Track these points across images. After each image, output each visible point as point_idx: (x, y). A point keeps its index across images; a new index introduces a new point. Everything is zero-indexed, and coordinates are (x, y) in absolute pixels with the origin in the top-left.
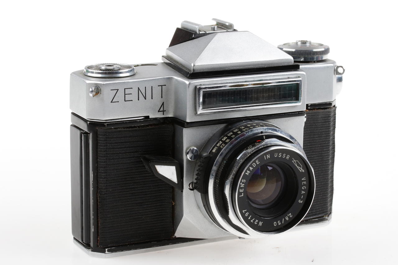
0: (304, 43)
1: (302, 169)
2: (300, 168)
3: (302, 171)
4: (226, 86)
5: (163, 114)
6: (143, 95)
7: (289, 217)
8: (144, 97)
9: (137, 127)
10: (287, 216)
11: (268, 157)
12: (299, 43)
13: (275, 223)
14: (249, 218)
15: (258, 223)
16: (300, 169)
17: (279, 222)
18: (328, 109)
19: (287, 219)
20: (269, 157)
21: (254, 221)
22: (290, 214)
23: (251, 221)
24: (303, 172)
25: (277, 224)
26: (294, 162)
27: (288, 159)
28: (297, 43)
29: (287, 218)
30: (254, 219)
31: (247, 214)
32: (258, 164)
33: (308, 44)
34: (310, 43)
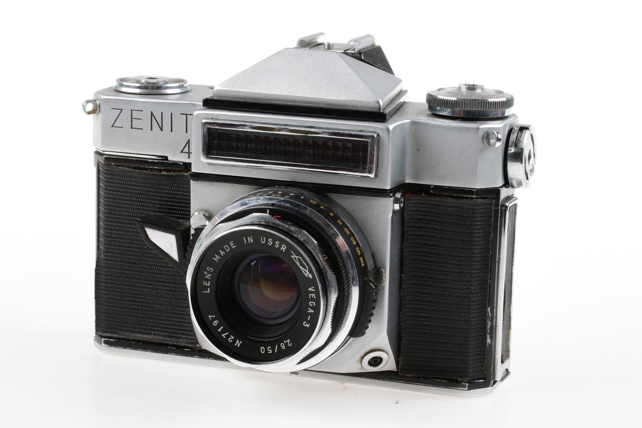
0: (472, 88)
1: (308, 273)
2: (305, 270)
3: (308, 275)
4: (246, 125)
5: (189, 158)
6: (158, 123)
7: (286, 345)
8: (160, 127)
9: (149, 170)
10: (284, 343)
11: (250, 241)
12: (464, 89)
13: (263, 349)
14: (220, 330)
15: (234, 341)
16: (306, 272)
17: (269, 349)
18: (465, 200)
19: (282, 347)
20: (252, 241)
21: (228, 336)
22: (289, 340)
23: (223, 335)
24: (310, 278)
25: (266, 351)
26: (295, 258)
27: (284, 251)
28: (460, 88)
29: (282, 345)
30: (227, 333)
31: (215, 322)
32: (233, 247)
33: (478, 91)
34: (482, 89)
